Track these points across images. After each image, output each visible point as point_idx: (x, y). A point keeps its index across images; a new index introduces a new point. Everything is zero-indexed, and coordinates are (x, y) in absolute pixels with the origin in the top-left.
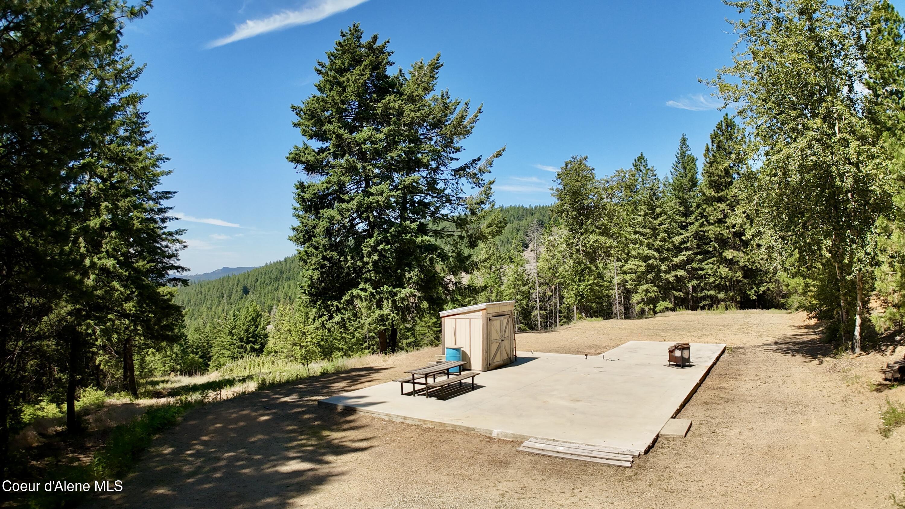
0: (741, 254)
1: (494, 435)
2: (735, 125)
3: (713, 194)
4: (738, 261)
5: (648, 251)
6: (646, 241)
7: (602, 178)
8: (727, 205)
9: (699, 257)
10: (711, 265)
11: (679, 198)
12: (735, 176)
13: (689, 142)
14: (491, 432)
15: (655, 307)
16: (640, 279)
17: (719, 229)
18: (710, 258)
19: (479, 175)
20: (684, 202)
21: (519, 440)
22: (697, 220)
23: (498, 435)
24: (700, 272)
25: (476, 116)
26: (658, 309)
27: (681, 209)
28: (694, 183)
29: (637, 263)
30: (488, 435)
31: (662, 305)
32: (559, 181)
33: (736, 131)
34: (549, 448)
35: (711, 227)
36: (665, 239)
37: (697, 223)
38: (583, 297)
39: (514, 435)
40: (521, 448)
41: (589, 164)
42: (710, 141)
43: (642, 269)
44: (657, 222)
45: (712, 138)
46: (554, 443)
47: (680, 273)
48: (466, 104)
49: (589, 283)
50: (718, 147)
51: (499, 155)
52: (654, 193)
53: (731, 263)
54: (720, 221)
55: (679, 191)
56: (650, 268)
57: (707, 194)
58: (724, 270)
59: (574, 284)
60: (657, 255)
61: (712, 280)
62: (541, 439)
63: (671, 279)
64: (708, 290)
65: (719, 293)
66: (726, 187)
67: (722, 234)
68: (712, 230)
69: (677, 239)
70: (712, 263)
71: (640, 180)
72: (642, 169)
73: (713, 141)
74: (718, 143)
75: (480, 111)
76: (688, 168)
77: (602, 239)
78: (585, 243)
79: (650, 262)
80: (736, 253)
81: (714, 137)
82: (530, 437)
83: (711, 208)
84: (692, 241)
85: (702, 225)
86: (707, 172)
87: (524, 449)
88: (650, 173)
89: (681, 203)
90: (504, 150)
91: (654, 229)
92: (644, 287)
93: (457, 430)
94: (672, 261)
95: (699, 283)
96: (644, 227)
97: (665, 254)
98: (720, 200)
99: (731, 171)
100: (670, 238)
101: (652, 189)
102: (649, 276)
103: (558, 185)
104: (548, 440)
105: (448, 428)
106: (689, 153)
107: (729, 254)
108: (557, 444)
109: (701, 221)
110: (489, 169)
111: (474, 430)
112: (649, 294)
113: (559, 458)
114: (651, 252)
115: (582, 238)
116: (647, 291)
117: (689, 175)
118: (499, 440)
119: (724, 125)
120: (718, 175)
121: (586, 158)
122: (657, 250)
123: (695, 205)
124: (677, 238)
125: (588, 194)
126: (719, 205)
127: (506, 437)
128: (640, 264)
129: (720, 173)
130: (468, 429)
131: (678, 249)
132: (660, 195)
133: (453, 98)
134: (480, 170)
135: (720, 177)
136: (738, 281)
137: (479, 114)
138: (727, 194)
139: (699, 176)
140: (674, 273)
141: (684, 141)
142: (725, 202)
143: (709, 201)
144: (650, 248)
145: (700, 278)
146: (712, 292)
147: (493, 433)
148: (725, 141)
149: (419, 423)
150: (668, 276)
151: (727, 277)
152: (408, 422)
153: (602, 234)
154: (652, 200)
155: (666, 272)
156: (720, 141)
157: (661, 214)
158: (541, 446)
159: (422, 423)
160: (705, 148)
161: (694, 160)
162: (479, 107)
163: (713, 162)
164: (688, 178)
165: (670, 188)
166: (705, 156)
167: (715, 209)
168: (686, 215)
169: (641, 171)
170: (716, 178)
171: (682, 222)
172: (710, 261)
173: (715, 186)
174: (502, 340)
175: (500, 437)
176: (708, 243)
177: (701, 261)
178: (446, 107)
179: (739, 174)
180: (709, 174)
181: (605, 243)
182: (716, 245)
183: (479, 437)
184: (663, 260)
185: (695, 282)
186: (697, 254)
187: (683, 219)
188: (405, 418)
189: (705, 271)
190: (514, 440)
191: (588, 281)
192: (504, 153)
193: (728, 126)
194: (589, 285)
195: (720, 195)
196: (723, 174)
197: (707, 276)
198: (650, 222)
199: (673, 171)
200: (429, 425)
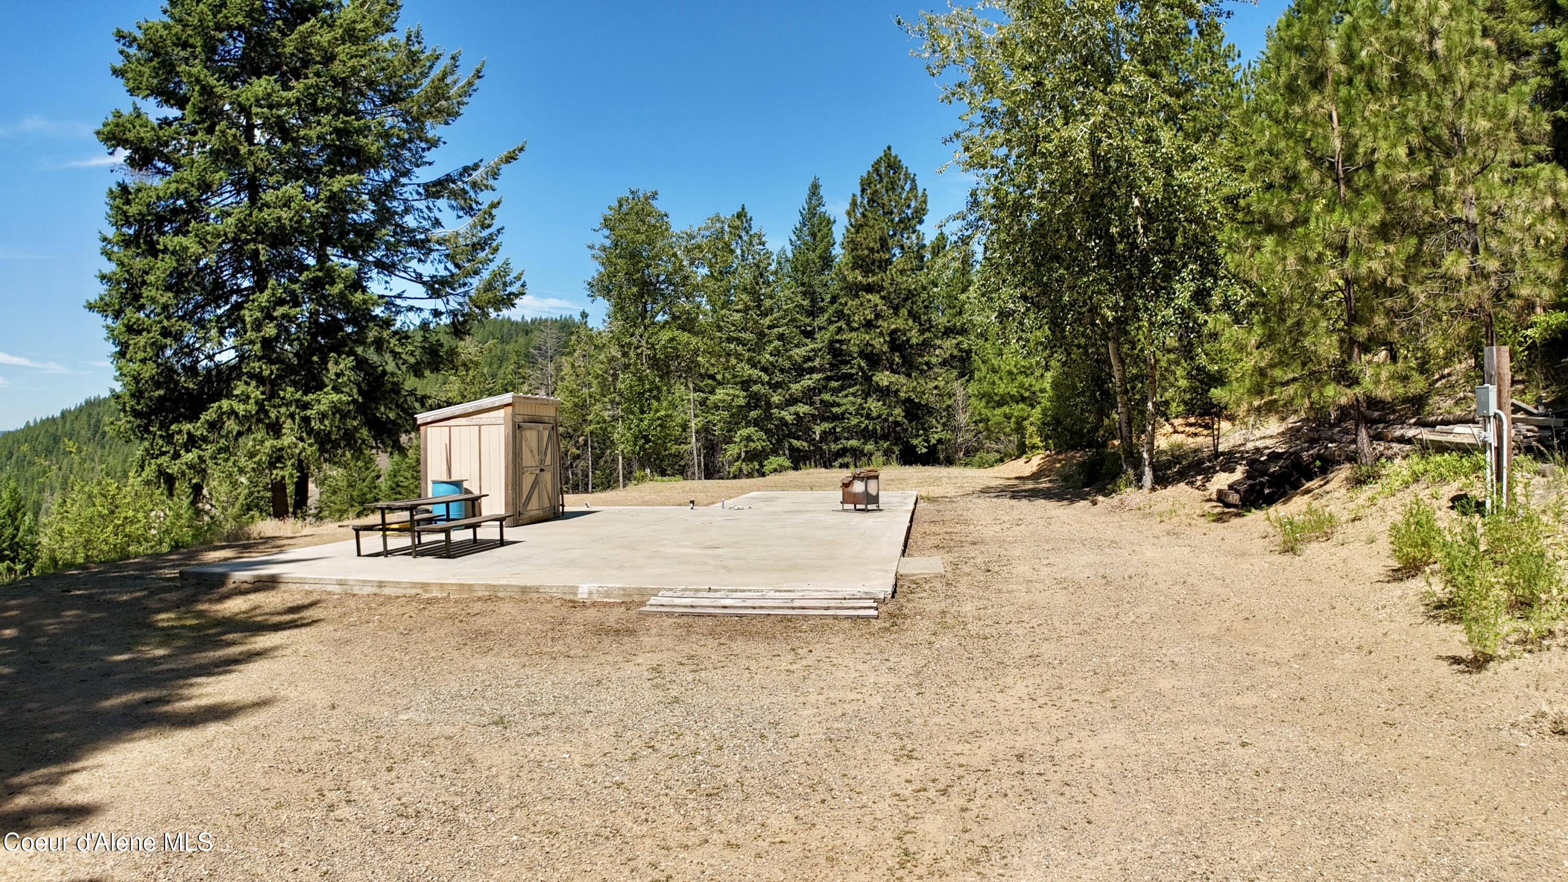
0: (903, 379)
1: (582, 594)
2: (900, 167)
3: (860, 278)
4: (897, 391)
5: (751, 372)
6: (747, 355)
7: (684, 230)
8: (883, 298)
9: (834, 384)
10: (851, 398)
11: (803, 284)
12: (897, 251)
13: (822, 191)
14: (574, 590)
15: (762, 466)
16: (738, 417)
17: (867, 338)
18: (851, 386)
19: (472, 193)
20: (809, 293)
21: (636, 598)
22: (830, 322)
23: (590, 593)
24: (834, 410)
25: (470, 84)
26: (766, 469)
27: (805, 303)
28: (827, 261)
29: (731, 391)
30: (568, 597)
31: (774, 461)
32: (607, 232)
33: (902, 177)
34: (704, 601)
35: (854, 334)
36: (779, 352)
37: (832, 328)
38: (647, 441)
39: (623, 589)
40: (647, 608)
41: (659, 205)
42: (859, 188)
43: (742, 402)
44: (767, 321)
45: (862, 185)
46: (711, 594)
47: (803, 409)
48: (453, 58)
49: (658, 414)
50: (871, 201)
51: (510, 158)
52: (761, 275)
53: (885, 393)
54: (869, 325)
55: (804, 273)
56: (755, 401)
57: (850, 278)
58: (874, 405)
59: (632, 417)
60: (766, 378)
61: (854, 421)
62: (683, 590)
63: (789, 418)
64: (848, 439)
65: (864, 444)
66: (880, 267)
67: (872, 345)
68: (855, 340)
69: (798, 353)
70: (854, 395)
71: (739, 252)
72: (743, 234)
73: (863, 191)
74: (872, 194)
75: (478, 75)
76: (819, 235)
77: (684, 337)
78: (653, 345)
79: (755, 388)
80: (894, 378)
81: (865, 184)
82: (659, 590)
83: (856, 302)
84: (823, 358)
85: (840, 330)
86: (852, 241)
87: (654, 609)
88: (755, 241)
89: (804, 294)
90: (521, 150)
91: (761, 335)
92: (744, 432)
93: (500, 594)
94: (789, 388)
95: (834, 428)
96: (744, 329)
97: (779, 377)
98: (869, 289)
99: (890, 242)
100: (787, 351)
101: (758, 266)
102: (753, 414)
103: (602, 239)
104: (697, 590)
105: (480, 594)
106: (823, 209)
107: (883, 378)
108: (718, 595)
109: (839, 324)
110: (491, 182)
111: (537, 590)
112: (752, 444)
113: (732, 615)
114: (755, 373)
115: (646, 335)
116: (749, 439)
117: (822, 246)
118: (594, 604)
119: (883, 165)
120: (868, 248)
121: (654, 195)
122: (764, 369)
123: (828, 298)
124: (797, 350)
125: (657, 257)
126: (870, 296)
127: (608, 596)
128: (737, 393)
129: (871, 245)
130: (524, 590)
131: (800, 371)
132: (771, 278)
133: (430, 45)
134: (474, 185)
135: (872, 250)
136: (897, 424)
137: (477, 81)
138: (883, 280)
139: (837, 251)
140: (792, 409)
141: (815, 189)
142: (879, 292)
143: (854, 290)
144: (754, 366)
145: (836, 418)
146: (853, 443)
147: (580, 590)
148: (884, 191)
149: (413, 592)
150: (783, 413)
151: (879, 416)
152: (387, 591)
153: (682, 328)
154: (757, 284)
155: (780, 407)
156: (876, 191)
157: (772, 310)
158: (688, 601)
159: (418, 591)
160: (850, 200)
161: (829, 223)
162: (478, 66)
163: (861, 226)
164: (818, 252)
165: (788, 268)
166: (849, 214)
167: (862, 304)
168: (812, 314)
169: (740, 237)
170: (866, 252)
171: (805, 325)
172: (851, 390)
173: (861, 266)
174: (542, 470)
175: (596, 598)
176: (849, 362)
177: (835, 391)
178: (413, 58)
179: (902, 247)
180: (852, 245)
181: (688, 343)
182: (862, 364)
183: (550, 601)
184: (775, 386)
185: (826, 426)
186: (829, 379)
187: (808, 320)
188: (381, 584)
189: (844, 408)
190: (626, 599)
191: (657, 411)
192: (520, 156)
193: (889, 166)
194: (659, 418)
195: (870, 280)
196: (877, 246)
197: (847, 415)
198: (756, 322)
199: (794, 238)
200: (436, 593)
